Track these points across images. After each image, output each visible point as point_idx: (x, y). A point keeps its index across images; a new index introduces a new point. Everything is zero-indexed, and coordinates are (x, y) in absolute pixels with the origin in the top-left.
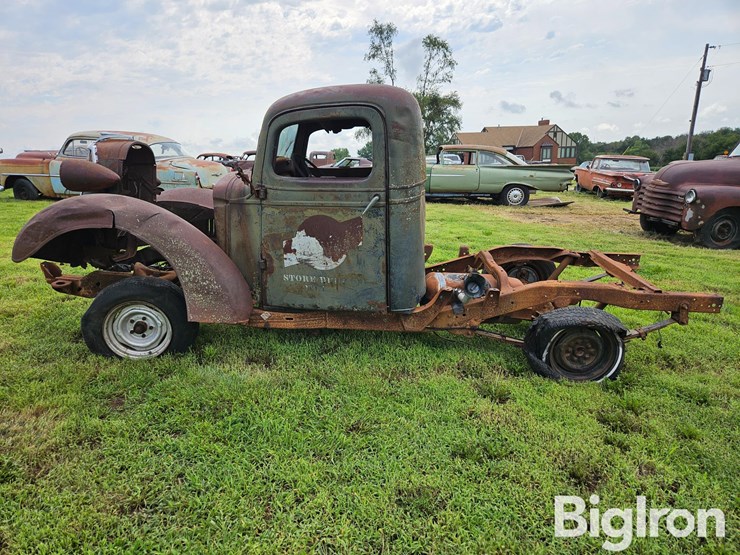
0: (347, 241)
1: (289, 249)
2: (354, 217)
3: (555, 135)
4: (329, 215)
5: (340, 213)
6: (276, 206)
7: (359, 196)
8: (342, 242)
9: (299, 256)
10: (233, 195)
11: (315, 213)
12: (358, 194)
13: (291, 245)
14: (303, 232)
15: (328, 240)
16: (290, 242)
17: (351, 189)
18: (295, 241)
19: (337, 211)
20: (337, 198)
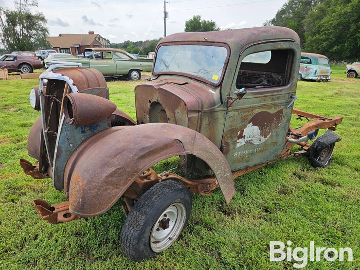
0: (273, 125)
1: (241, 136)
2: (279, 109)
3: (99, 40)
4: (267, 111)
5: (273, 108)
6: (237, 110)
7: (284, 97)
8: (271, 125)
9: (246, 139)
10: (205, 106)
11: (259, 110)
12: (284, 95)
13: (243, 133)
14: (251, 124)
15: (264, 125)
16: (242, 131)
17: (281, 93)
18: (246, 130)
19: (271, 107)
20: (273, 100)
